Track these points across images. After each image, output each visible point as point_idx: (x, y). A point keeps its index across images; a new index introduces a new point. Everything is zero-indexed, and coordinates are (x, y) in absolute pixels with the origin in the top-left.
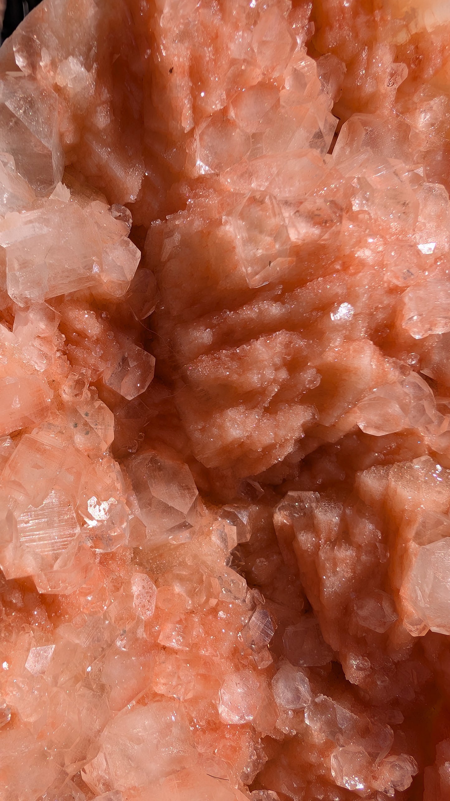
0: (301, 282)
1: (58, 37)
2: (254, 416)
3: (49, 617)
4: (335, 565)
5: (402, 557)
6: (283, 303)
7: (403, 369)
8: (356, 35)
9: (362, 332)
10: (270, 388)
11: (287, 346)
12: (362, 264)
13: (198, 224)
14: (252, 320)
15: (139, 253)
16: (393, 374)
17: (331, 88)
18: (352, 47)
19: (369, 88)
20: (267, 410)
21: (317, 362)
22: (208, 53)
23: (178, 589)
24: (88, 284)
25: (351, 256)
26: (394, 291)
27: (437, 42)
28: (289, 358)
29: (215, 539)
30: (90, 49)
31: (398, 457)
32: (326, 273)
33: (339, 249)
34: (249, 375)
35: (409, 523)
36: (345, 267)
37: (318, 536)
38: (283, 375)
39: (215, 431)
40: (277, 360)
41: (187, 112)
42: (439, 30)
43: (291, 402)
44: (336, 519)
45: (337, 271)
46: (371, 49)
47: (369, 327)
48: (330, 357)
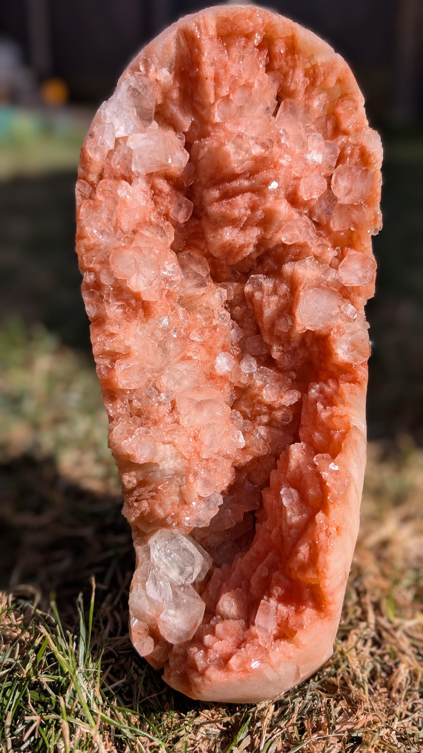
0: (258, 172)
1: (159, 60)
2: (236, 231)
4: (269, 304)
5: (297, 299)
6: (250, 180)
7: (301, 214)
8: (287, 63)
9: (282, 193)
10: (243, 218)
11: (251, 199)
12: (282, 166)
13: (215, 144)
14: (236, 187)
15: (188, 155)
16: (296, 216)
17: (276, 86)
18: (286, 69)
19: (292, 87)
20: (242, 229)
21: (263, 207)
22: (222, 72)
23: (199, 316)
24: (165, 168)
25: (278, 162)
26: (296, 178)
27: (322, 70)
28: (251, 204)
29: (217, 295)
30: (172, 65)
31: (300, 257)
32: (268, 168)
33: (272, 159)
34: (234, 211)
35: (301, 284)
36: (275, 167)
37: (263, 293)
38: (249, 212)
39: (219, 237)
40: (246, 205)
41: (212, 96)
42: (323, 65)
43: (252, 226)
44: (271, 286)
45: (272, 168)
46: (294, 70)
47: (285, 194)
48: (268, 205)
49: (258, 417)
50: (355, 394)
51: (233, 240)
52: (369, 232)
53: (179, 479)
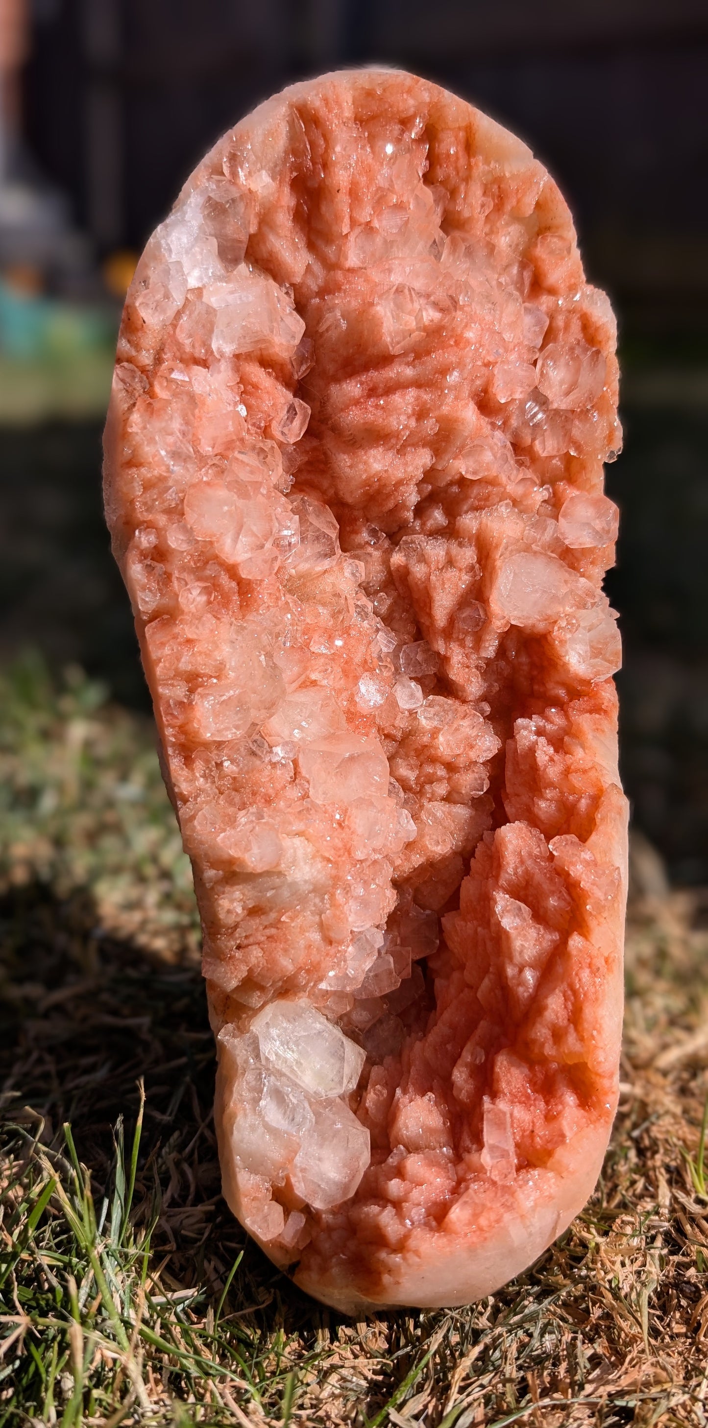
0: (428, 353)
1: (256, 156)
2: (390, 454)
3: (241, 606)
4: (443, 584)
5: (491, 573)
6: (414, 367)
7: (493, 425)
8: (458, 173)
9: (466, 393)
10: (402, 433)
11: (417, 398)
12: (468, 342)
13: (355, 304)
14: (391, 378)
15: (303, 324)
16: (487, 429)
17: (439, 210)
18: (454, 179)
19: (466, 214)
20: (398, 452)
21: (437, 413)
22: (363, 180)
23: (321, 609)
24: (263, 346)
25: (461, 336)
26: (487, 365)
27: (513, 186)
28: (417, 408)
29: (347, 573)
30: (276, 166)
31: (487, 503)
32: (443, 346)
33: (453, 329)
34: (391, 419)
35: (497, 547)
36: (457, 343)
37: (429, 567)
38: (413, 423)
39: (361, 466)
40: (410, 411)
41: (347, 220)
42: (514, 177)
43: (415, 445)
44: (443, 553)
45: (452, 346)
46: (467, 184)
47: (471, 391)
48: (445, 409)
49: (427, 787)
50: (603, 731)
51: (386, 471)
52: (599, 457)
53: (317, 900)
